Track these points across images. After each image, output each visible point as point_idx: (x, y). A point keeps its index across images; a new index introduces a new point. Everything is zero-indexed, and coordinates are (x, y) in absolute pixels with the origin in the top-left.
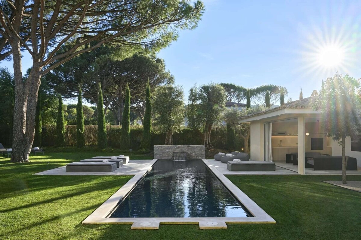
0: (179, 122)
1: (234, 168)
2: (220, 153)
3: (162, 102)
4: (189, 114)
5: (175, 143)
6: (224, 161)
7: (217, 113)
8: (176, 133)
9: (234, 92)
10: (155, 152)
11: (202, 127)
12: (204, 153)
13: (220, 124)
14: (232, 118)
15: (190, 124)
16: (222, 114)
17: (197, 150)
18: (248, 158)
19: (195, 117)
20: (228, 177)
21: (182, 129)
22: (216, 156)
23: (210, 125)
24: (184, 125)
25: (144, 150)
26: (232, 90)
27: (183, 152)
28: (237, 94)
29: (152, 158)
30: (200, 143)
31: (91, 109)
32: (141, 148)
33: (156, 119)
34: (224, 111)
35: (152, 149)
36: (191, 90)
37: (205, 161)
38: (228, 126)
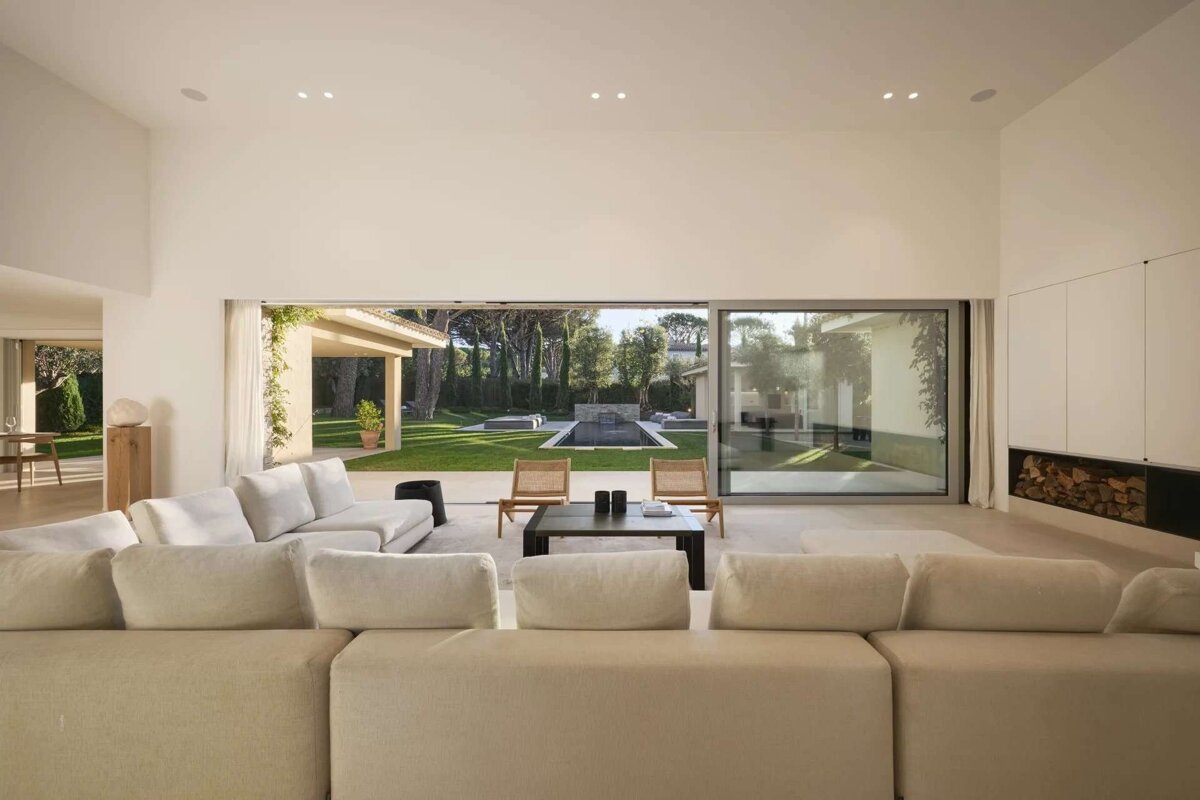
0: (607, 373)
1: (668, 425)
2: (657, 414)
3: (584, 347)
4: (620, 364)
5: (601, 401)
6: (657, 421)
7: (656, 361)
8: (603, 388)
9: (693, 327)
10: (577, 413)
11: (636, 381)
12: (638, 414)
13: (661, 377)
14: (673, 368)
15: (621, 378)
16: (663, 364)
17: (630, 411)
18: (693, 415)
19: (628, 367)
20: (660, 433)
21: (610, 384)
22: (652, 417)
23: (648, 380)
24: (613, 378)
25: (560, 411)
26: (689, 323)
27: (612, 413)
28: (697, 329)
29: (573, 420)
30: (634, 401)
31: (462, 352)
32: (556, 408)
33: (575, 370)
34: (664, 358)
35: (572, 409)
36: (623, 333)
37: (639, 423)
38: (672, 379)
